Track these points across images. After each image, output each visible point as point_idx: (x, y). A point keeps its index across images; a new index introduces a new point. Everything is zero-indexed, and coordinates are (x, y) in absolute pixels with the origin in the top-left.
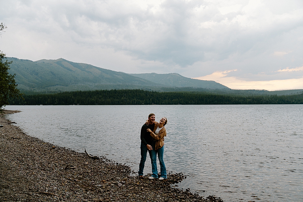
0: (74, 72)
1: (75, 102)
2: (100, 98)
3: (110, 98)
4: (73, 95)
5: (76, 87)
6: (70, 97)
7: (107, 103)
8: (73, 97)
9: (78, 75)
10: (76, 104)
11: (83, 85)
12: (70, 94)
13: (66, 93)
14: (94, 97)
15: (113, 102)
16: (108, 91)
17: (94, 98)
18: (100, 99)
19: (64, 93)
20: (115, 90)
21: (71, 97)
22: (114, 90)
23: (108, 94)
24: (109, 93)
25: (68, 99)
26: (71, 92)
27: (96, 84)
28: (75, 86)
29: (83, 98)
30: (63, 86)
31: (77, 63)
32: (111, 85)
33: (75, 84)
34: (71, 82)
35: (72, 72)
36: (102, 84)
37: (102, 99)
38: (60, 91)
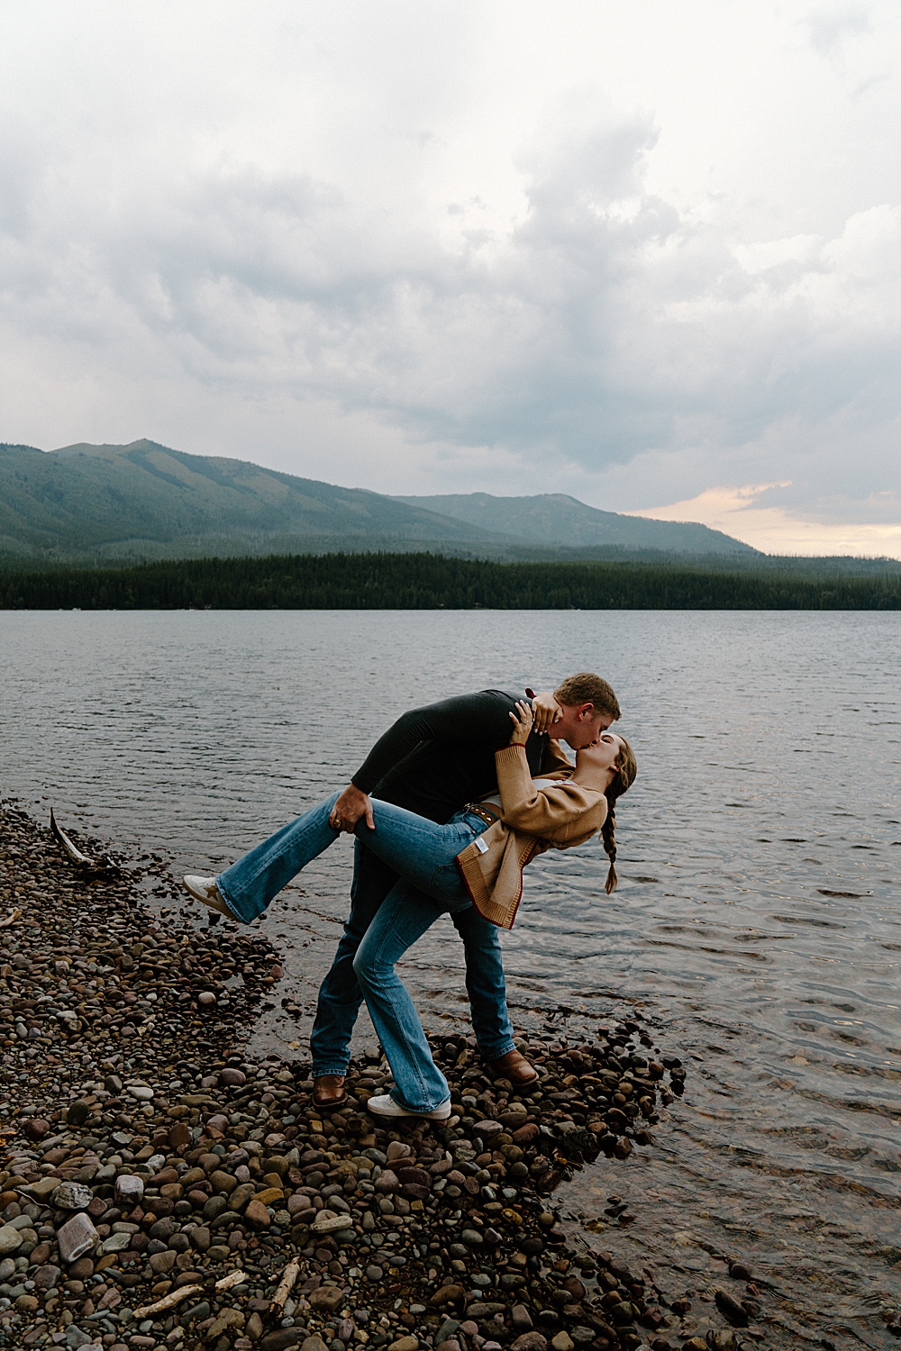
0: (193, 490)
1: (196, 600)
2: (286, 585)
3: (323, 584)
4: (190, 574)
5: (200, 542)
6: (180, 579)
8: (187, 580)
9: (207, 501)
10: (200, 607)
11: (223, 536)
12: (179, 570)
14: (266, 580)
15: (334, 598)
16: (315, 560)
17: (266, 584)
18: (286, 587)
20: (341, 556)
21: (183, 581)
23: (314, 570)
24: (317, 565)
25: (171, 587)
26: (180, 563)
27: (272, 535)
28: (196, 540)
29: (225, 585)
30: (153, 543)
31: (200, 457)
32: (327, 537)
33: (198, 533)
34: (180, 526)
35: (184, 488)
36: (293, 533)
37: (293, 588)
38: (142, 558)
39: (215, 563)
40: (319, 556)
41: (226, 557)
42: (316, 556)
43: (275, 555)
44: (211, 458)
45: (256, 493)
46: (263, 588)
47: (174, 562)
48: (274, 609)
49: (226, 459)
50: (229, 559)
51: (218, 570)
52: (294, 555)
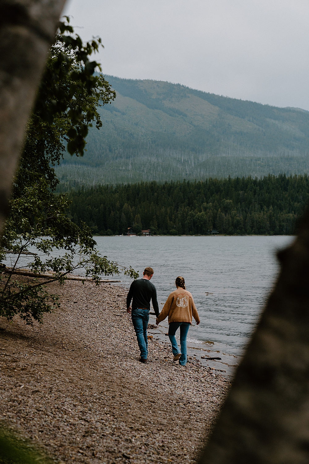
0: (123, 114)
1: (135, 225)
2: (226, 209)
3: (265, 208)
4: (128, 199)
5: (130, 167)
6: (118, 204)
7: (252, 227)
8: (126, 205)
9: (136, 124)
10: (138, 233)
11: (154, 160)
12: (117, 195)
13: (101, 190)
14: (205, 204)
15: (277, 223)
16: (255, 182)
17: (205, 209)
18: (226, 211)
19: (92, 192)
20: (282, 178)
21: (122, 206)
22: (277, 175)
23: (255, 192)
24: (258, 188)
25: (110, 212)
26: (118, 187)
27: (203, 158)
28: (127, 165)
29: (163, 210)
30: (85, 168)
31: (130, 81)
32: (259, 159)
33: (128, 157)
34: (110, 150)
35: (114, 112)
36: (224, 155)
37: (234, 212)
38: (76, 184)
39: (153, 188)
40: (259, 178)
41: (164, 180)
42: (257, 178)
43: (214, 178)
44: (140, 81)
45: (186, 116)
46: (203, 212)
47: (112, 187)
48: (214, 234)
49: (156, 82)
50: (166, 183)
51: (156, 194)
52: (233, 177)
